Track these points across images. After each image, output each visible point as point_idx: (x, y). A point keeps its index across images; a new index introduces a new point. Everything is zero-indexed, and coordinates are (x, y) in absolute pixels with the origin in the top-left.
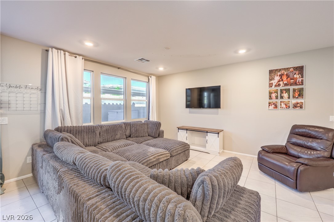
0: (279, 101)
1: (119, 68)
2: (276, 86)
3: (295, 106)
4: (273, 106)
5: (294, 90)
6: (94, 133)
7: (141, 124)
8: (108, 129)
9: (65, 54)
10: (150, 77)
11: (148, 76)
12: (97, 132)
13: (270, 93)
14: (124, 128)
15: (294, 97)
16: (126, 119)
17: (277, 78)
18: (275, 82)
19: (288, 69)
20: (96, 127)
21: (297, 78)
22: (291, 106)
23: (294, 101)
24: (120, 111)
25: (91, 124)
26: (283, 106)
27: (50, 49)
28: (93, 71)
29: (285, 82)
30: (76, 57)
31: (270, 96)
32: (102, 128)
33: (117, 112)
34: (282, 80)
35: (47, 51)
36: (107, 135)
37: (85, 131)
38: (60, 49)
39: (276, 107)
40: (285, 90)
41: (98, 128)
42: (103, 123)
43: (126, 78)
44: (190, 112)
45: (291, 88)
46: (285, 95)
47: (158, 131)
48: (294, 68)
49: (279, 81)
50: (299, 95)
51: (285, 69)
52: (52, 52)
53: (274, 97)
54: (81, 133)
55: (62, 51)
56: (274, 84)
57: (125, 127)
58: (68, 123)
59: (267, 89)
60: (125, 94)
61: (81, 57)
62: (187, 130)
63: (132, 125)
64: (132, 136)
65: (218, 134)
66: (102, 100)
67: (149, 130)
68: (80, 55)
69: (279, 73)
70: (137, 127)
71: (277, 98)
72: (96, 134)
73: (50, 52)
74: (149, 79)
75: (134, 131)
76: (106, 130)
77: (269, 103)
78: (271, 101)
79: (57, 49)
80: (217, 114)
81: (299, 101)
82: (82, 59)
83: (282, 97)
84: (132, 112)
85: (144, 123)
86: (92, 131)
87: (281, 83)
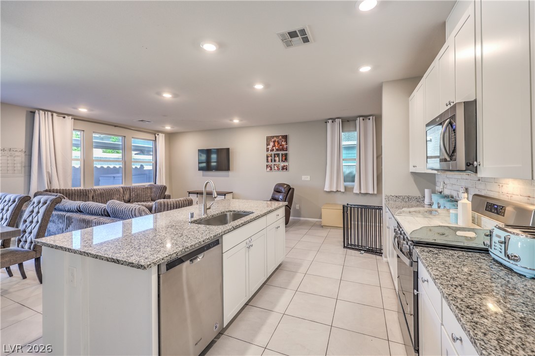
0: (273, 163)
1: (115, 126)
2: (271, 151)
3: (283, 169)
4: (269, 168)
5: (282, 155)
6: (87, 197)
7: (143, 188)
8: (103, 193)
9: (52, 115)
10: (156, 135)
11: (155, 133)
12: (90, 195)
13: (267, 157)
14: (122, 192)
15: (282, 161)
16: (125, 182)
17: (272, 144)
18: (270, 147)
19: (278, 136)
20: (88, 190)
21: (283, 145)
22: (281, 168)
23: (282, 164)
24: (118, 175)
25: (82, 188)
26: (276, 168)
27: (37, 111)
28: (83, 131)
29: (277, 148)
30: (64, 117)
31: (267, 160)
32: (95, 191)
33: (114, 177)
34: (275, 146)
35: (34, 113)
36: (101, 199)
37: (76, 194)
38: (48, 111)
39: (271, 169)
40: (277, 154)
41: (91, 191)
42: (95, 187)
43: (125, 136)
44: (203, 176)
45: (280, 153)
46: (277, 159)
47: (162, 194)
48: (282, 136)
49: (273, 147)
50: (285, 160)
51: (276, 136)
52: (39, 114)
53: (270, 161)
54: (72, 196)
55: (50, 113)
56: (270, 149)
57: (124, 192)
58: (56, 186)
59: (265, 153)
60: (124, 149)
61: (70, 117)
62: (197, 194)
63: (131, 190)
64: (131, 200)
65: (225, 195)
66: (95, 162)
67: (153, 194)
68: (69, 115)
69: (273, 140)
70: (138, 191)
71: (272, 160)
72: (89, 197)
73: (37, 115)
74: (156, 137)
75: (134, 196)
76: (101, 194)
77: (267, 166)
78: (268, 164)
79: (44, 110)
80: (228, 176)
81: (286, 164)
82: (72, 118)
83: (275, 161)
84: (133, 177)
85: (147, 187)
86: (84, 194)
87: (274, 148)
